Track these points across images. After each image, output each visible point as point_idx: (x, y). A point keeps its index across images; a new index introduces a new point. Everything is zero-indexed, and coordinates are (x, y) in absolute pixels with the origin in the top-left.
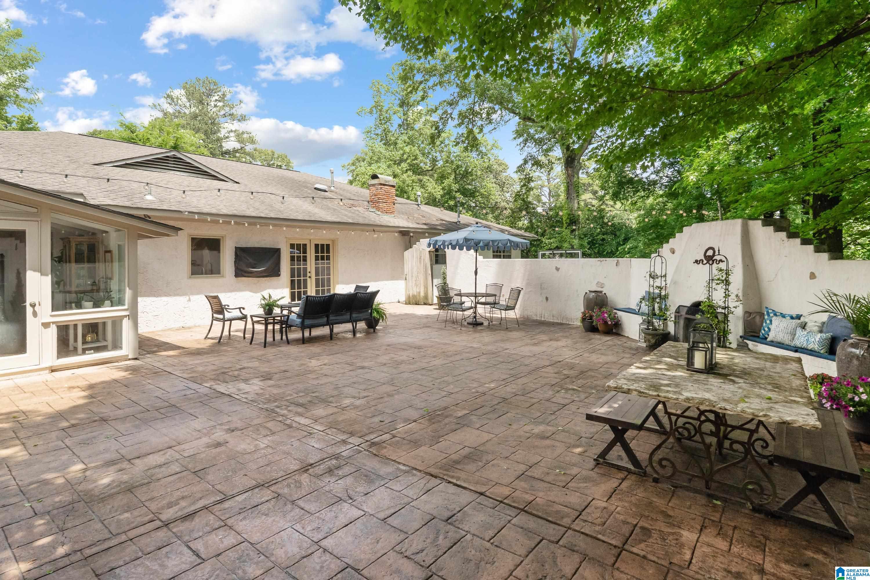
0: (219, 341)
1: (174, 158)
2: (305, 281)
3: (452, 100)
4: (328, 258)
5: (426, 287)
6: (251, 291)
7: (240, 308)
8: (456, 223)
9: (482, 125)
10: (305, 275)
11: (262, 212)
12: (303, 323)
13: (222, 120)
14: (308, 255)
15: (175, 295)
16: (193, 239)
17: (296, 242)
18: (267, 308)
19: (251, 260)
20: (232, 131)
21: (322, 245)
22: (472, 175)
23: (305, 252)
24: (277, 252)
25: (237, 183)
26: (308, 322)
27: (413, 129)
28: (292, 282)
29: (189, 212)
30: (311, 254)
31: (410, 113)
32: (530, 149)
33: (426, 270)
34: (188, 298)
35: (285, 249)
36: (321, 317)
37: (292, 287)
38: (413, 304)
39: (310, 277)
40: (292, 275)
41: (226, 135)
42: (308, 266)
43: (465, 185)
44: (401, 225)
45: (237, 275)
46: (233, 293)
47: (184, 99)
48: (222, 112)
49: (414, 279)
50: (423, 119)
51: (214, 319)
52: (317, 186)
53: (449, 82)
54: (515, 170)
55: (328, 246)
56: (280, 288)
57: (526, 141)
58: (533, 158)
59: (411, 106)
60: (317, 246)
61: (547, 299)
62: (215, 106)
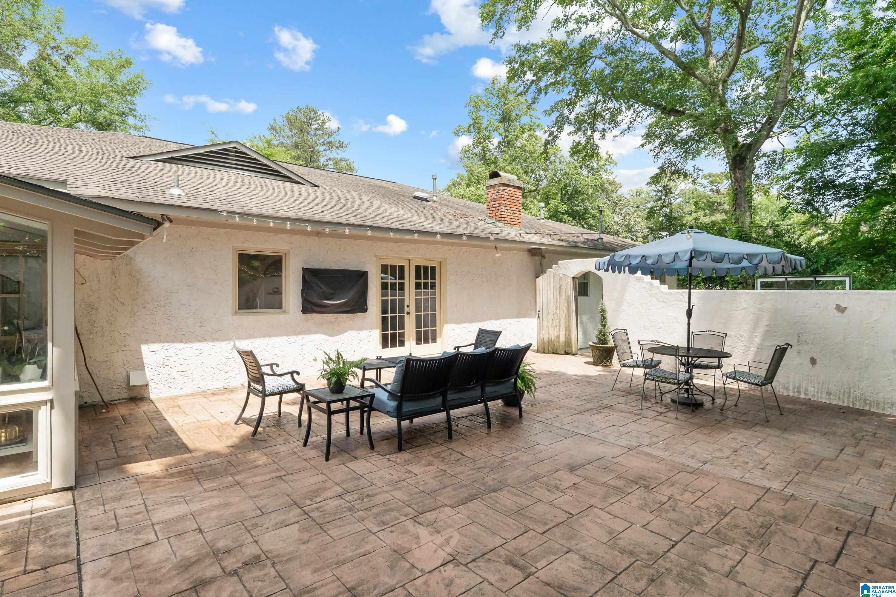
0: (255, 433)
1: (236, 152)
2: (402, 318)
3: (570, 99)
4: (433, 286)
5: (568, 330)
6: (326, 334)
7: (292, 373)
8: (597, 240)
9: (604, 130)
10: (402, 310)
11: (342, 217)
12: (399, 408)
13: (321, 148)
14: (406, 281)
15: (213, 340)
16: (241, 255)
17: (389, 263)
18: (334, 380)
19: (325, 288)
20: (330, 159)
21: (426, 268)
22: (582, 194)
23: (402, 277)
24: (362, 276)
25: (316, 186)
26: (408, 407)
27: (513, 146)
28: (384, 320)
29: (229, 212)
30: (410, 280)
31: (511, 129)
32: (667, 154)
33: (569, 305)
34: (232, 343)
35: (374, 271)
36: (433, 396)
37: (384, 327)
38: (548, 353)
39: (408, 313)
40: (384, 311)
41: (325, 163)
42: (406, 298)
43: (573, 206)
44: (533, 241)
45: (305, 310)
46: (300, 337)
47: (286, 130)
48: (321, 141)
49: (551, 317)
50: (526, 135)
51: (250, 390)
52: (417, 194)
53: (564, 82)
54: (649, 180)
55: (433, 268)
56: (367, 329)
57: (663, 144)
58: (672, 164)
59: (512, 121)
60: (418, 268)
61: (813, 361)
62: (315, 135)
